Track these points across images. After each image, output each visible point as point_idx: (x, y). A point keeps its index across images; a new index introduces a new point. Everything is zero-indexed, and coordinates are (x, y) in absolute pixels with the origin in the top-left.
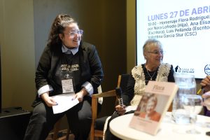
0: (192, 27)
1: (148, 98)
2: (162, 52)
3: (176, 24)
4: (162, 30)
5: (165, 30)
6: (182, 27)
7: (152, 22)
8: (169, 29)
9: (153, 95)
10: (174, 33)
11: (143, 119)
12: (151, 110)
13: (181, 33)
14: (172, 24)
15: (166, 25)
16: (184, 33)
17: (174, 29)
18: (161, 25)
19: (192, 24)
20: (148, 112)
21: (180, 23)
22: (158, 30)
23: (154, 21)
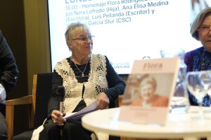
0: (124, 11)
1: (140, 80)
2: (90, 37)
3: (105, 7)
4: (86, 15)
5: (90, 15)
6: (112, 12)
7: (71, 4)
8: (96, 14)
9: (146, 76)
10: (103, 19)
11: (139, 107)
12: (149, 94)
13: (111, 19)
14: (99, 8)
15: (91, 9)
16: (115, 18)
17: (102, 14)
18: (84, 9)
19: (124, 8)
20: (146, 98)
21: (110, 6)
22: (80, 16)
23: (74, 4)
